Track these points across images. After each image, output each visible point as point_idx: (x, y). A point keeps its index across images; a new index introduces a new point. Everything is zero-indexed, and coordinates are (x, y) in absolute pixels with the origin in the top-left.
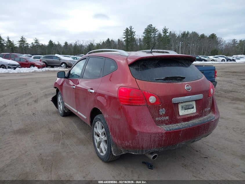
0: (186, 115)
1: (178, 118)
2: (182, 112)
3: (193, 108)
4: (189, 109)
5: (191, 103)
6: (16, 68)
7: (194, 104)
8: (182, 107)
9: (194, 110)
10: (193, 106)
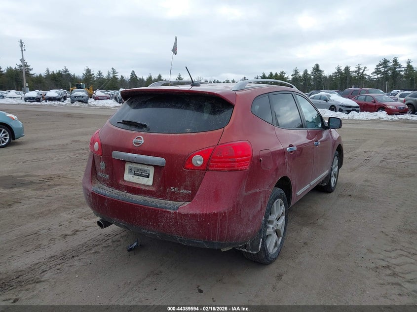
0: (136, 183)
1: (121, 182)
2: (128, 177)
3: (148, 177)
4: (141, 176)
5: (146, 168)
6: (351, 111)
7: (151, 171)
8: (131, 169)
9: (149, 181)
10: (149, 174)
